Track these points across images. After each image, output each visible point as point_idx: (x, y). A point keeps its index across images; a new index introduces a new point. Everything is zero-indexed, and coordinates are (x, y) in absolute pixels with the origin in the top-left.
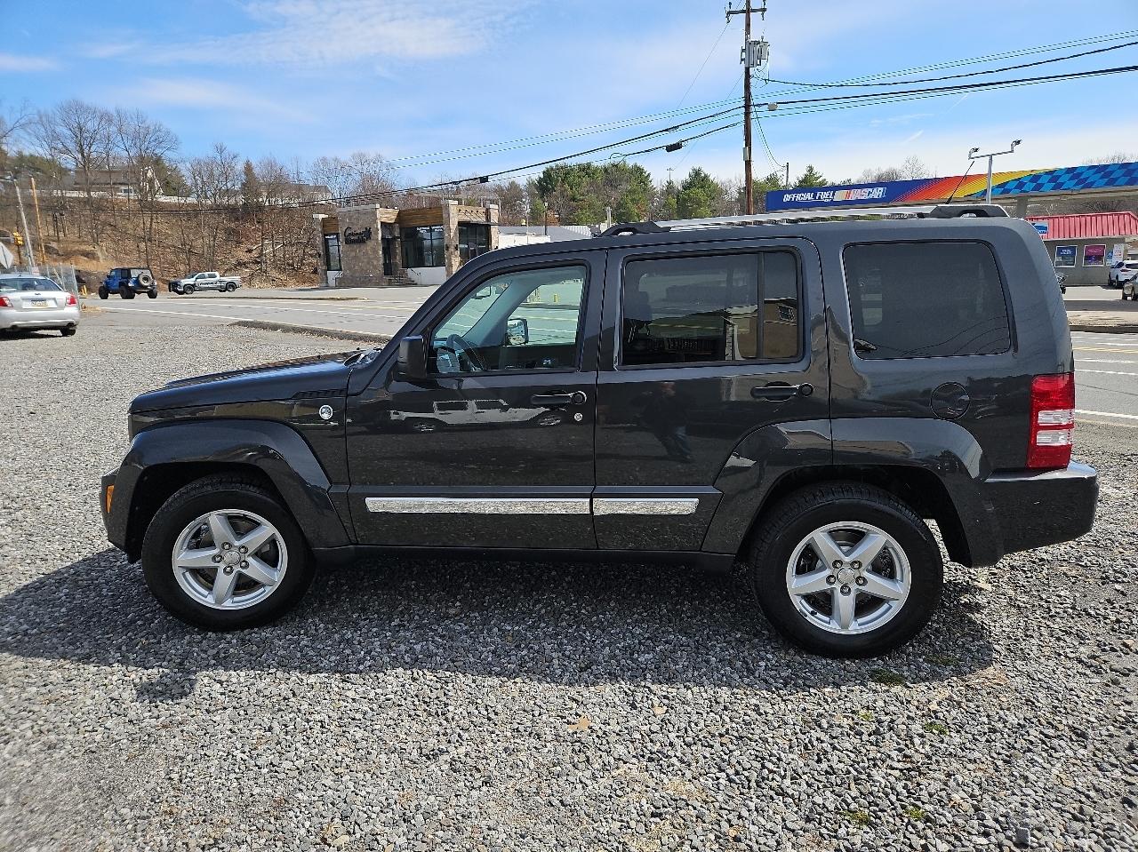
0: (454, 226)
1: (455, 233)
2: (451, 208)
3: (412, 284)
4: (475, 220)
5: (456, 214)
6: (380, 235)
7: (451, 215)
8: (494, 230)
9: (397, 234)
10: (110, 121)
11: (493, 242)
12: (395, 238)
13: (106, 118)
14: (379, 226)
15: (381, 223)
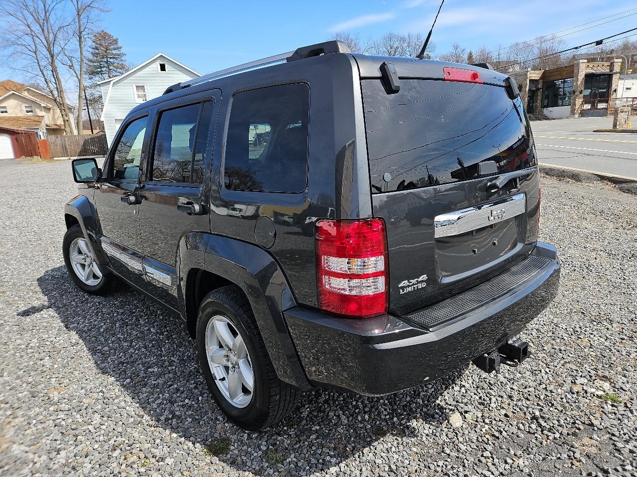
0: (581, 76)
1: (582, 82)
2: (581, 65)
3: (547, 118)
4: (598, 72)
5: (584, 70)
6: (527, 89)
7: (580, 70)
8: (615, 78)
9: (540, 86)
10: (404, 41)
11: (613, 86)
12: (538, 89)
13: (403, 40)
14: (528, 82)
15: (530, 80)
